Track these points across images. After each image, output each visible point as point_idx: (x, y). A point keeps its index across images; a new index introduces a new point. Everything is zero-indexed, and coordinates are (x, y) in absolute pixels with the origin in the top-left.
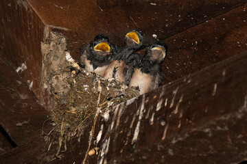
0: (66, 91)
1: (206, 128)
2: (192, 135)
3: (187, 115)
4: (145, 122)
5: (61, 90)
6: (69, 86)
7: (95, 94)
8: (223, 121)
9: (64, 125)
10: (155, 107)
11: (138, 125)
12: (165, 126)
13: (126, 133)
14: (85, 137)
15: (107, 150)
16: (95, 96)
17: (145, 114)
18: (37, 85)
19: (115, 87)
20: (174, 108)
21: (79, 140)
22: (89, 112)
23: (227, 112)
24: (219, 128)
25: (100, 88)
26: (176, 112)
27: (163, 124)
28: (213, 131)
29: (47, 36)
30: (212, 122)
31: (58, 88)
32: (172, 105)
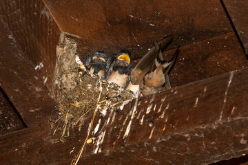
0: (73, 87)
1: (186, 133)
2: (173, 138)
3: (171, 121)
4: (136, 122)
5: (69, 87)
6: (75, 83)
7: (96, 93)
8: (201, 129)
9: (68, 116)
10: (146, 111)
11: (130, 123)
12: (152, 127)
13: (120, 129)
14: (85, 127)
15: (102, 141)
16: (96, 94)
17: (136, 115)
18: (50, 81)
19: (113, 89)
20: (161, 113)
21: (80, 129)
22: (90, 107)
23: (205, 123)
24: (197, 135)
25: (101, 88)
26: (162, 117)
27: (151, 125)
28: (191, 137)
29: (62, 40)
30: (192, 129)
31: (67, 85)
32: (159, 110)
